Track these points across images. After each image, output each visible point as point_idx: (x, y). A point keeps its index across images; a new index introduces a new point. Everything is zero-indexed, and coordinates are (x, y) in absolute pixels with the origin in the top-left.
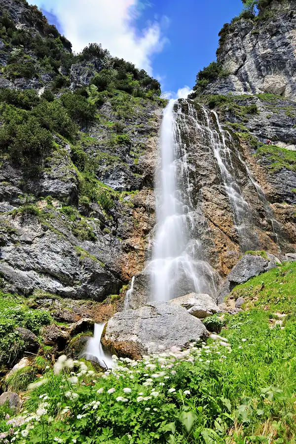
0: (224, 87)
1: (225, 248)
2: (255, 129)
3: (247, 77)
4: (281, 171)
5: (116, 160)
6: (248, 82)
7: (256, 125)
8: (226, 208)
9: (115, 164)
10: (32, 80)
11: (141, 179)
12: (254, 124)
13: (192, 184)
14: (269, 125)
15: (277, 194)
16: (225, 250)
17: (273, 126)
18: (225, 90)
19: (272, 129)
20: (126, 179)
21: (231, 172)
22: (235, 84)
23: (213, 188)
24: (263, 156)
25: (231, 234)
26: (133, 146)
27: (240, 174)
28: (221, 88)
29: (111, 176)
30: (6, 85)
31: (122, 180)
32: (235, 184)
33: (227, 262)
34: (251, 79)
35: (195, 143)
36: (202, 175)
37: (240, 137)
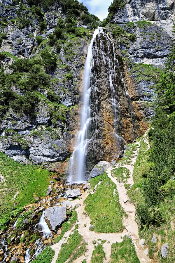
0: (122, 16)
1: (109, 131)
2: (132, 53)
3: (135, 5)
4: (141, 82)
5: (67, 91)
6: (136, 9)
7: (134, 50)
8: (111, 111)
9: (67, 93)
10: (30, 27)
11: (78, 98)
12: (132, 49)
13: (98, 100)
14: (140, 49)
15: (137, 96)
16: (109, 133)
17: (142, 48)
18: (123, 18)
19: (142, 51)
20: (71, 100)
21: (115, 89)
22: (128, 11)
23: (106, 101)
24: (133, 72)
25: (112, 124)
26: (74, 78)
27: (120, 88)
28: (120, 17)
29: (66, 99)
30: (19, 35)
31: (70, 101)
32: (117, 96)
33: (109, 138)
34: (137, 7)
35: (101, 72)
36: (102, 94)
37: (124, 61)
